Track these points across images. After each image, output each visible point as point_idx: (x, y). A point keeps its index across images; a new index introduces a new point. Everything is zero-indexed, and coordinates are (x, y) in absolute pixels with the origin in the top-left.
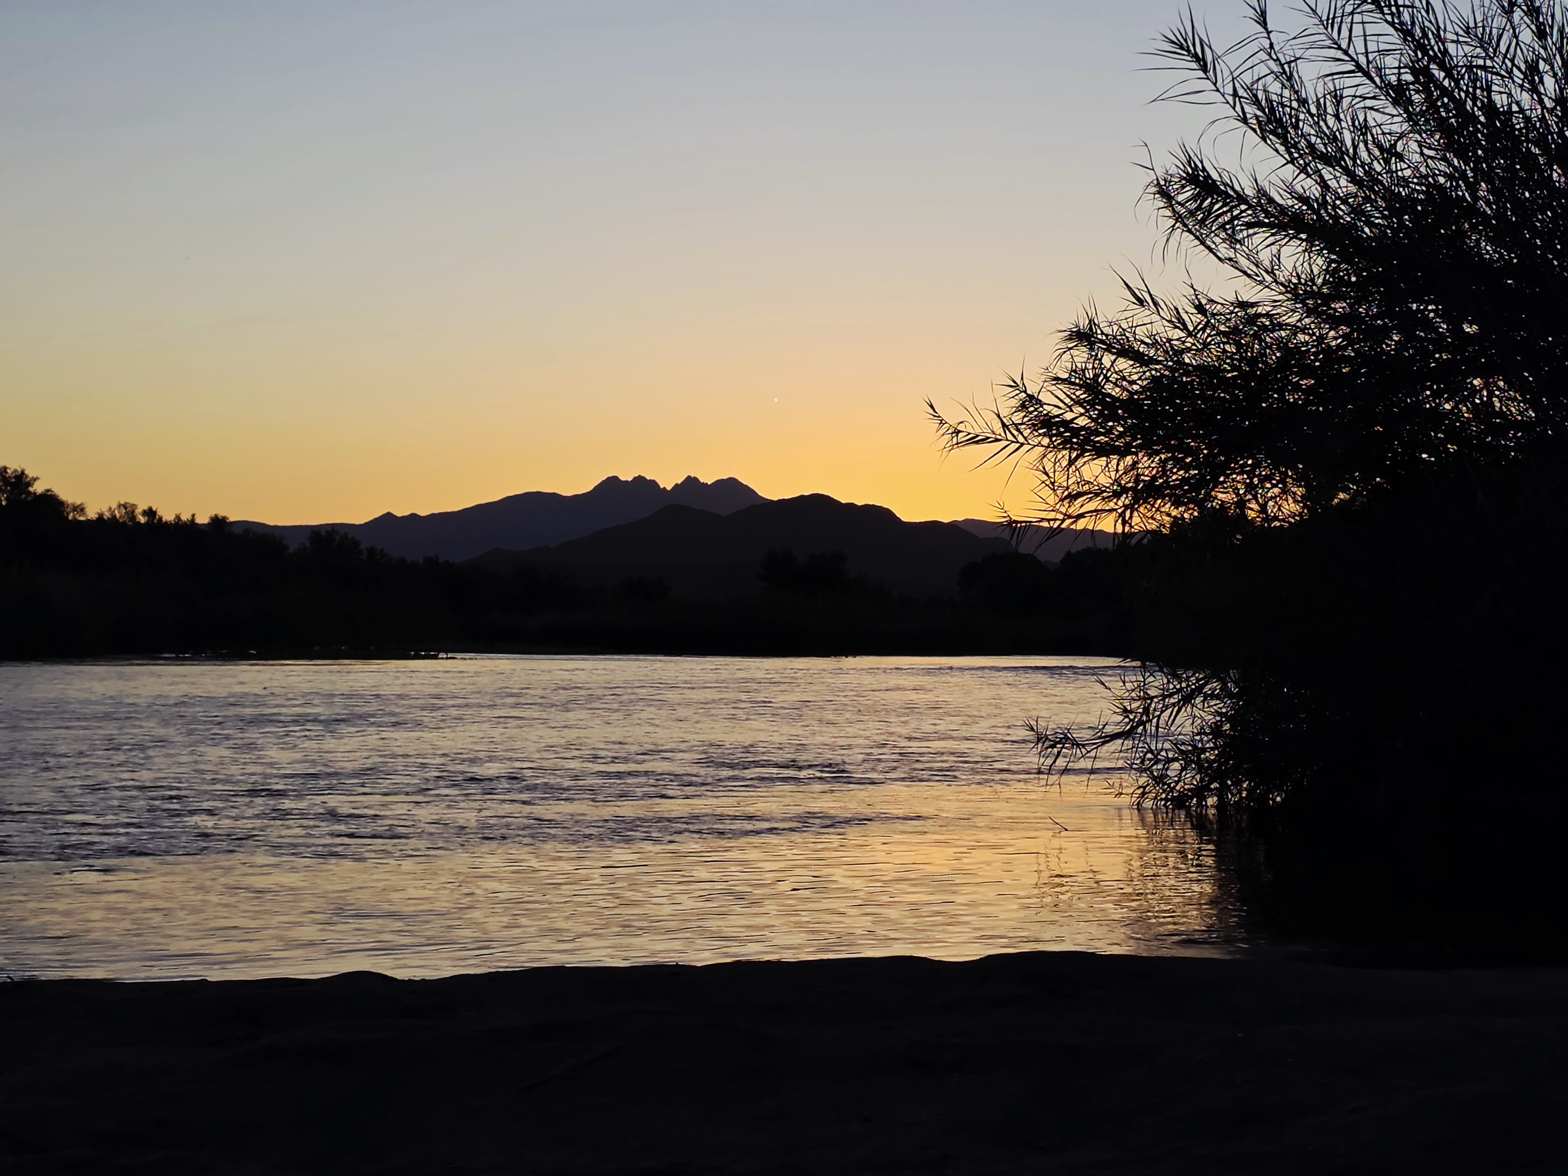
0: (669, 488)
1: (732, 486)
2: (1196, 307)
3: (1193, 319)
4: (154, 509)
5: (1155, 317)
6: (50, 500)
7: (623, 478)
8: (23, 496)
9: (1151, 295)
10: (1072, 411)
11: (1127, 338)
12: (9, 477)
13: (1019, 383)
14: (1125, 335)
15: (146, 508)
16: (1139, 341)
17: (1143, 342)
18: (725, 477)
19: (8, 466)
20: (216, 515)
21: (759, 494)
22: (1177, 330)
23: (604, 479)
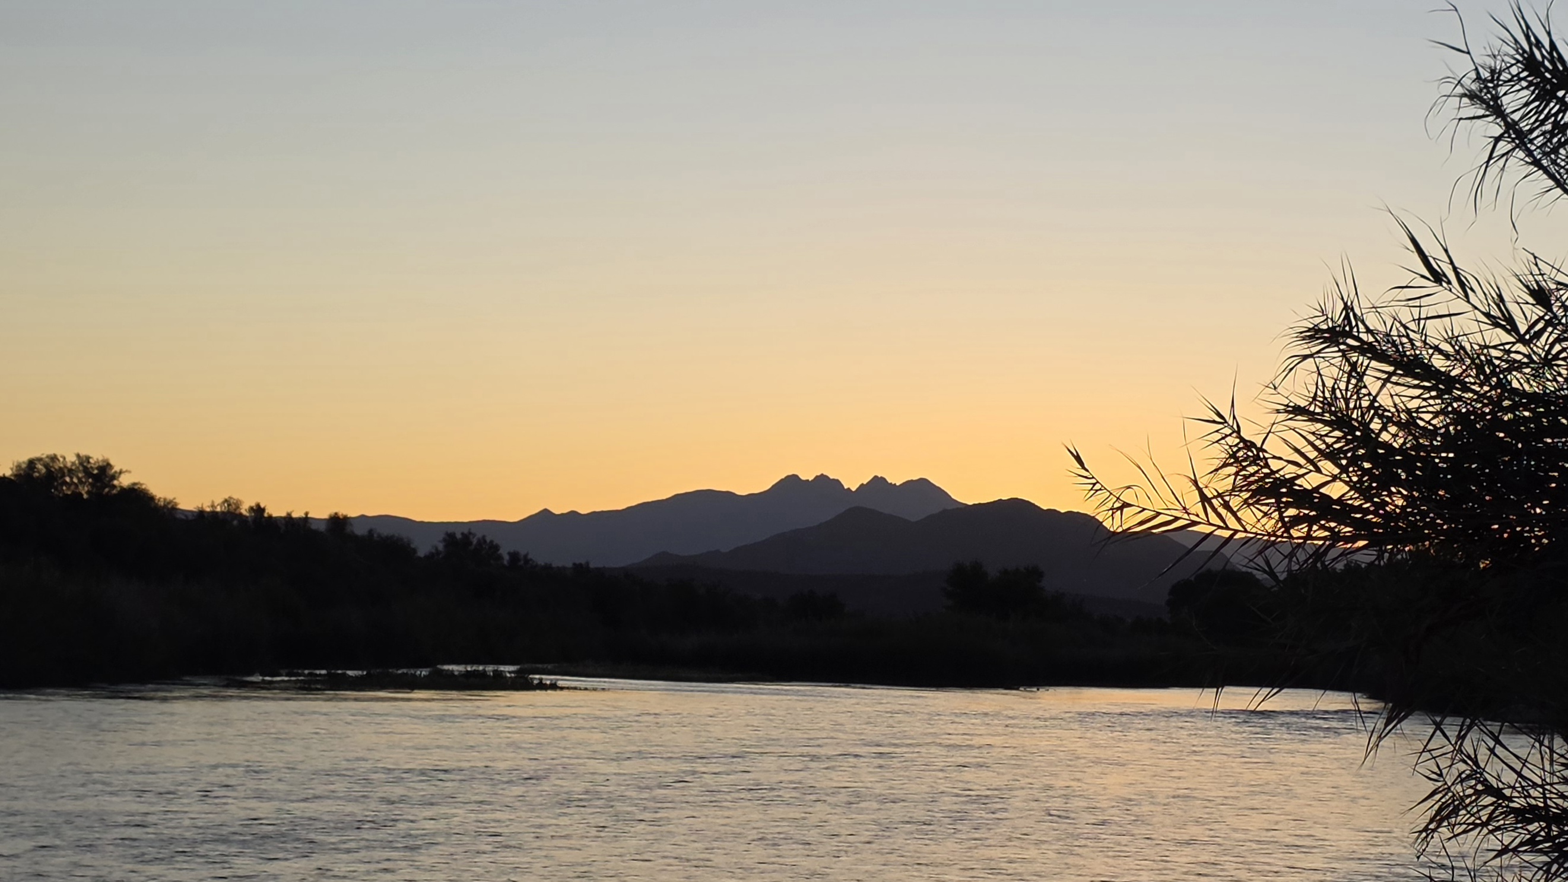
0: (854, 489)
1: (922, 488)
2: (1532, 293)
3: (1525, 314)
4: (262, 506)
5: (1461, 305)
6: (137, 496)
7: (803, 477)
8: (107, 490)
9: (1455, 269)
10: (1318, 470)
11: (1411, 341)
12: (91, 467)
13: (1227, 418)
14: (1408, 336)
15: (253, 504)
16: (1431, 347)
17: (1436, 349)
18: (915, 478)
19: (91, 455)
20: (336, 514)
21: (953, 497)
22: (1499, 330)
23: (783, 477)
